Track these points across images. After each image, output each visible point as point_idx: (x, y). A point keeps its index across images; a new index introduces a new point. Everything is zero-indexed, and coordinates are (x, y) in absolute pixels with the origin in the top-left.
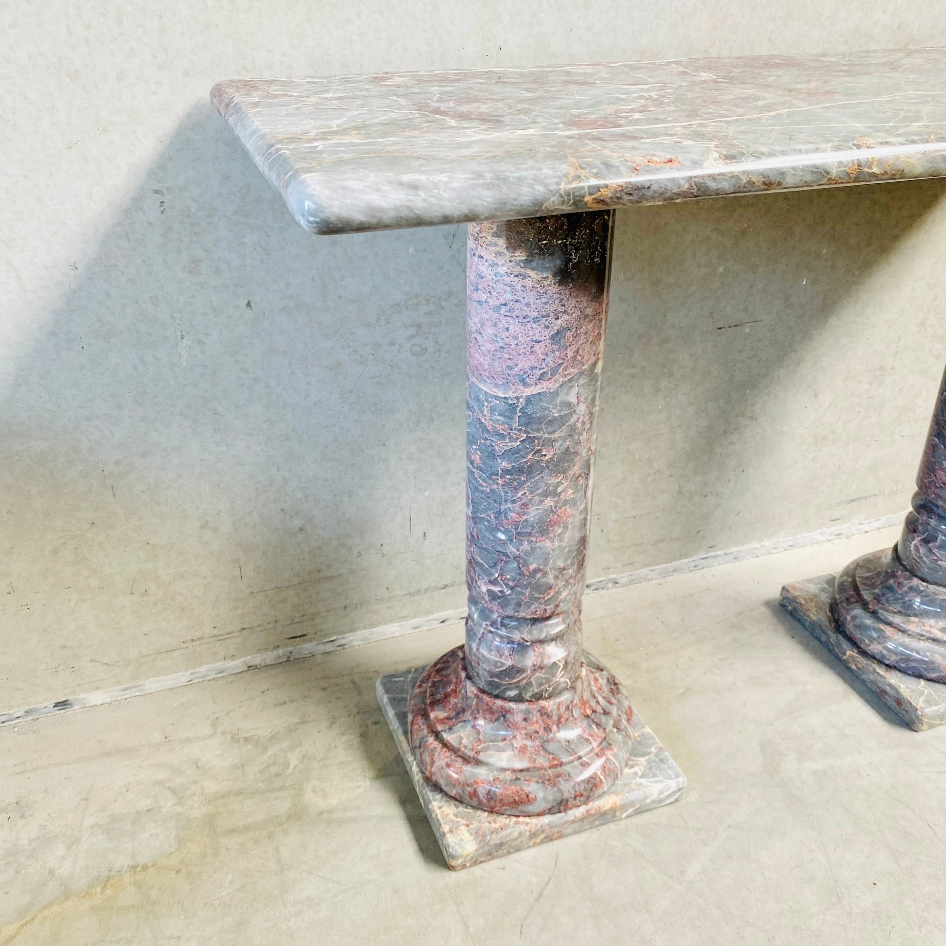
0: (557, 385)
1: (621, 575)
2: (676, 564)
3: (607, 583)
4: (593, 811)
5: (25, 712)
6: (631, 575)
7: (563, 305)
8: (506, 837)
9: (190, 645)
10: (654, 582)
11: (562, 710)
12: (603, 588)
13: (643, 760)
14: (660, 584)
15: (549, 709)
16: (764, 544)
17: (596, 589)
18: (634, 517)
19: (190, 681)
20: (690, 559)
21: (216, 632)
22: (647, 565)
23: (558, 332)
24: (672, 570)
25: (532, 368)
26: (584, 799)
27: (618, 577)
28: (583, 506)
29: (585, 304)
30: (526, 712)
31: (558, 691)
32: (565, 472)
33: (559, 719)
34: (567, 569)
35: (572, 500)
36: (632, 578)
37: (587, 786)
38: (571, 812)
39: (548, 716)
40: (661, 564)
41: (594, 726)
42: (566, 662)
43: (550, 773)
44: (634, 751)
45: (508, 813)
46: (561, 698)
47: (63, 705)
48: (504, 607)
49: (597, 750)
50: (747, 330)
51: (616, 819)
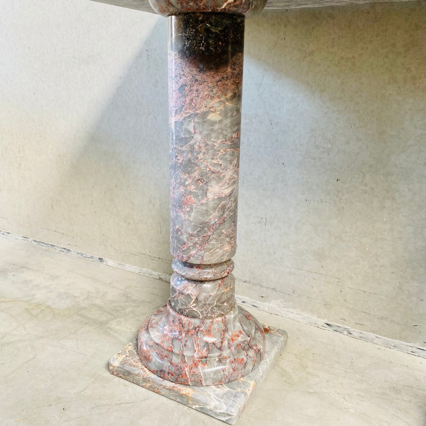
0: (182, 118)
1: (354, 330)
3: (344, 330)
4: (176, 389)
5: (91, 256)
6: (361, 333)
7: (183, 71)
8: (132, 370)
9: (141, 255)
10: (378, 346)
11: (191, 328)
13: (228, 389)
14: (379, 349)
15: (184, 322)
17: (336, 331)
18: (364, 292)
20: (408, 344)
21: (150, 254)
23: (182, 86)
24: (393, 345)
26: (175, 379)
27: (351, 330)
28: (204, 201)
29: (195, 73)
30: (174, 317)
31: (192, 315)
32: (189, 173)
33: (188, 331)
34: (194, 236)
35: (195, 193)
36: (362, 335)
37: (176, 371)
38: (166, 381)
39: (183, 326)
40: (385, 336)
41: (205, 349)
42: (197, 299)
43: (165, 353)
44: (230, 384)
45: (143, 363)
46: (193, 320)
47: (101, 260)
48: (171, 248)
49: (195, 359)
51: (190, 406)
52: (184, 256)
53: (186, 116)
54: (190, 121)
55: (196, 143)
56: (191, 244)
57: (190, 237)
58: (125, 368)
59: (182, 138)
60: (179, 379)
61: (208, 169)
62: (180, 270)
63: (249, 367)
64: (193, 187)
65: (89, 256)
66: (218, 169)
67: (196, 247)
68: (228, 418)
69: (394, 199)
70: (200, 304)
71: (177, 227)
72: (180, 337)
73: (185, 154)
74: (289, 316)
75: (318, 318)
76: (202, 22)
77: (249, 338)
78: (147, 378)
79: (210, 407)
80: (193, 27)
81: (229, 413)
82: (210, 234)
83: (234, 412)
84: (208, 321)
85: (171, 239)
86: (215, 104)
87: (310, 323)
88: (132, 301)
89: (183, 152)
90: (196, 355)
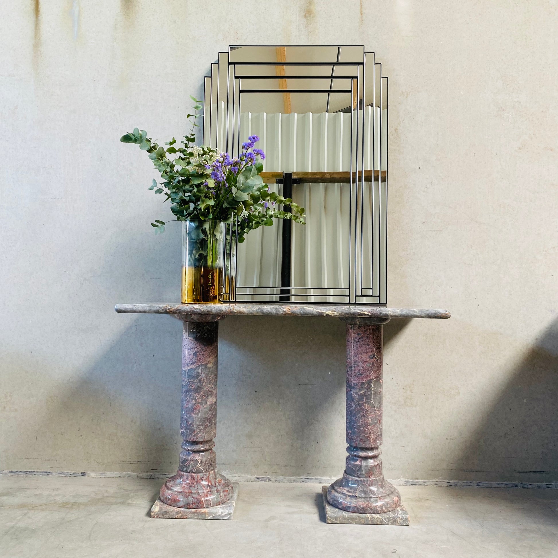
0: (195, 367)
1: (272, 477)
2: (295, 478)
3: (266, 479)
4: (198, 511)
6: (276, 478)
7: (196, 346)
8: (169, 510)
9: (122, 462)
10: (285, 483)
11: (199, 478)
12: (265, 481)
15: (194, 476)
16: (332, 478)
17: (262, 481)
18: (275, 452)
19: (120, 477)
20: (300, 477)
21: (130, 460)
22: (282, 475)
23: (195, 352)
24: (293, 480)
25: (189, 362)
26: (196, 506)
27: (270, 477)
28: (205, 406)
29: (202, 347)
30: (188, 476)
31: (199, 472)
32: (198, 393)
33: (197, 481)
34: (200, 426)
35: (201, 402)
36: (277, 479)
37: (197, 501)
38: (190, 509)
39: (194, 479)
40: (288, 476)
41: (209, 488)
42: (201, 461)
43: (188, 494)
44: (223, 504)
45: (173, 505)
46: (199, 474)
47: (83, 474)
48: (183, 436)
49: (205, 493)
50: (310, 387)
51: (206, 518)
52: (194, 438)
53: (197, 365)
54: (199, 368)
55: (202, 378)
56: (198, 431)
57: (198, 426)
58: (164, 510)
59: (195, 376)
60: (198, 505)
61: (207, 390)
62: (190, 447)
63: (231, 495)
64: (200, 400)
65: (71, 473)
66: (212, 390)
67: (201, 431)
68: (229, 516)
69: (284, 398)
70: (203, 464)
71: (190, 422)
72: (193, 485)
73: (196, 384)
75: (251, 475)
76: (206, 326)
77: (227, 482)
78: (179, 511)
79: (219, 514)
80: (201, 328)
81: (229, 513)
82: (208, 423)
83: (232, 512)
84: (208, 473)
85: (183, 431)
86: (210, 359)
87: (247, 480)
88: (130, 490)
89: (195, 383)
90: (205, 491)
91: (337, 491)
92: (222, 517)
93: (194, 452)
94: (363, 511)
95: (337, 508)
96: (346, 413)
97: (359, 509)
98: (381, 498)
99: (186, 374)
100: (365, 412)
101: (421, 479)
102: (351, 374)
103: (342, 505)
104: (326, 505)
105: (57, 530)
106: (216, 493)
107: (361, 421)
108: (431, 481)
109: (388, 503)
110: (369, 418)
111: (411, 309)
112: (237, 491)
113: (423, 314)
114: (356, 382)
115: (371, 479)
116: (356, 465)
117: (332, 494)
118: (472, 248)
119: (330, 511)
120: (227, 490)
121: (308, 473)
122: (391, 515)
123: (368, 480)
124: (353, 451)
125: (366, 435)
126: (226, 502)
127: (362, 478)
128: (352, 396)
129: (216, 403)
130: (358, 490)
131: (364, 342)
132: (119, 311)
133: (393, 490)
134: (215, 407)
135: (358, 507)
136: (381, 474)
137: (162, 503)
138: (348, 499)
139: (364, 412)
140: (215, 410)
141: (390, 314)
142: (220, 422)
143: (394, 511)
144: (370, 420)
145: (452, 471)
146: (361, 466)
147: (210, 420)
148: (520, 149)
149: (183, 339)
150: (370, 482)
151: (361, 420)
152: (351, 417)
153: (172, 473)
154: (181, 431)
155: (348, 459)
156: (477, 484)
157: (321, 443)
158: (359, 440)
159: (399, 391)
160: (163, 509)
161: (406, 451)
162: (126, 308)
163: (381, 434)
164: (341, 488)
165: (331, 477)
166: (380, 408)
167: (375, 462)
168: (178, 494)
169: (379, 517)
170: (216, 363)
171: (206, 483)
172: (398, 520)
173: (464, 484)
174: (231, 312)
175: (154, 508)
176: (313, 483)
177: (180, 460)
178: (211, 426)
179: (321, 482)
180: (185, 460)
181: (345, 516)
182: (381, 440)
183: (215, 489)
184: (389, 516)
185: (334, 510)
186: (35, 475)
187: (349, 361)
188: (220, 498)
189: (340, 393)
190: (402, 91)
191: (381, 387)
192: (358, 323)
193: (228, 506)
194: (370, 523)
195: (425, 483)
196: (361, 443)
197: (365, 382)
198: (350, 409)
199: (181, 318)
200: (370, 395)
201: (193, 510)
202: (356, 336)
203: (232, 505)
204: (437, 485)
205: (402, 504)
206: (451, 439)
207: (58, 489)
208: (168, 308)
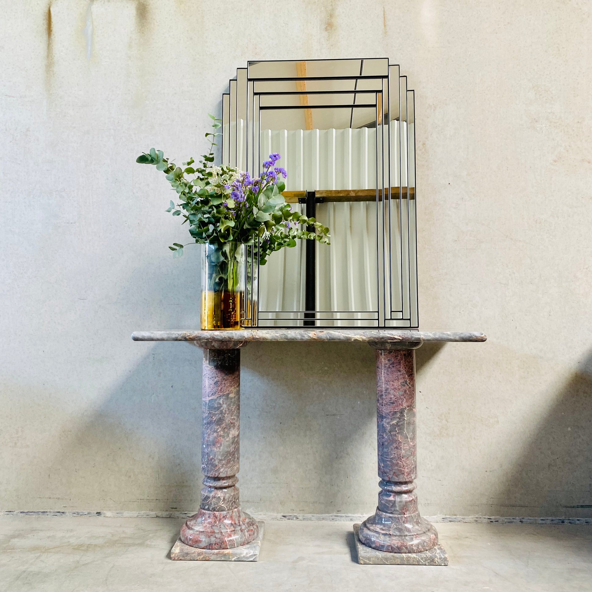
0: (216, 397)
1: (299, 515)
2: (324, 515)
3: (293, 518)
4: (221, 552)
5: (88, 513)
6: (303, 516)
7: (217, 375)
8: (190, 551)
9: (140, 501)
10: (314, 521)
11: (222, 517)
12: (292, 519)
13: (249, 546)
14: (315, 522)
15: (217, 515)
16: (364, 515)
17: (289, 519)
18: (302, 488)
19: (138, 516)
20: (330, 515)
21: (148, 498)
22: (310, 513)
23: (216, 382)
24: (322, 518)
25: (210, 392)
26: (219, 547)
27: (298, 515)
28: (228, 439)
29: (224, 376)
30: (210, 514)
31: (221, 510)
32: (220, 425)
33: (220, 520)
34: (222, 460)
35: (223, 435)
36: (305, 517)
37: (220, 541)
38: (213, 550)
39: (216, 518)
40: (317, 514)
41: (232, 527)
42: (224, 498)
43: (210, 534)
44: (248, 544)
45: (194, 546)
46: (222, 512)
47: (99, 513)
48: (205, 472)
49: (229, 533)
50: (339, 418)
51: (230, 560)
52: (216, 473)
53: (219, 396)
54: (220, 399)
55: (224, 409)
56: (220, 465)
57: (220, 461)
58: (184, 552)
59: (216, 407)
60: (222, 546)
61: (230, 422)
62: (212, 484)
63: (256, 534)
64: (222, 432)
65: (86, 513)
66: (234, 421)
67: (223, 466)
68: (255, 557)
69: (310, 430)
70: (226, 501)
71: (211, 457)
72: (216, 524)
73: (217, 416)
74: (259, 518)
75: (277, 513)
76: (227, 353)
77: (251, 520)
78: (200, 553)
79: (243, 555)
80: (222, 356)
81: (255, 554)
82: (231, 457)
83: (257, 552)
84: (231, 511)
85: (204, 466)
86: (232, 389)
87: (273, 519)
88: (149, 531)
89: (216, 414)
90: (228, 530)
91: (369, 529)
92: (247, 558)
93: (216, 488)
94: (398, 550)
95: (370, 547)
96: (378, 445)
97: (394, 548)
98: (417, 535)
99: (206, 405)
100: (398, 443)
101: (460, 516)
102: (382, 402)
103: (375, 544)
104: (358, 544)
105: (71, 574)
106: (240, 533)
107: (394, 454)
108: (470, 517)
109: (425, 541)
110: (402, 450)
111: (444, 332)
112: (262, 529)
113: (457, 338)
114: (388, 411)
115: (405, 516)
116: (390, 500)
117: (364, 533)
118: (507, 267)
119: (362, 550)
120: (252, 530)
121: (338, 510)
122: (428, 554)
123: (402, 517)
124: (386, 485)
125: (400, 468)
126: (250, 542)
127: (396, 515)
128: (384, 427)
129: (238, 435)
130: (392, 528)
131: (395, 368)
132: (136, 339)
133: (429, 527)
134: (237, 440)
135: (393, 545)
136: (417, 510)
137: (183, 544)
138: (382, 537)
139: (396, 444)
140: (238, 443)
141: (422, 337)
142: (243, 456)
143: (431, 550)
144: (403, 452)
145: (493, 506)
146: (395, 501)
147: (233, 454)
148: (555, 161)
149: (203, 368)
150: (405, 519)
151: (394, 452)
152: (383, 449)
153: (193, 512)
154: (202, 467)
155: (380, 495)
156: (520, 521)
157: (351, 478)
158: (392, 473)
159: (434, 421)
160: (184, 550)
161: (443, 485)
162: (143, 336)
163: (416, 467)
164: (374, 525)
165: (362, 514)
166: (413, 439)
167: (410, 497)
168: (200, 534)
169: (415, 557)
170: (238, 393)
171: (229, 522)
172: (436, 559)
173: (506, 520)
174: (253, 338)
175: (175, 550)
176: (344, 521)
177: (202, 498)
178: (234, 461)
179: (352, 519)
180: (207, 498)
181: (379, 555)
182: (416, 473)
183: (239, 528)
184: (427, 556)
185: (367, 549)
186: (47, 515)
187: (379, 389)
188: (244, 537)
189: (370, 424)
190: (429, 104)
191: (414, 417)
192: (388, 348)
193: (253, 546)
194: (406, 563)
195: (464, 520)
196: (394, 477)
197: (397, 411)
198: (381, 440)
199: (201, 346)
200: (403, 425)
201: (216, 551)
202: (387, 362)
203: (258, 545)
204: (477, 521)
205: (440, 542)
206: (490, 471)
207: (72, 531)
208: (188, 335)
